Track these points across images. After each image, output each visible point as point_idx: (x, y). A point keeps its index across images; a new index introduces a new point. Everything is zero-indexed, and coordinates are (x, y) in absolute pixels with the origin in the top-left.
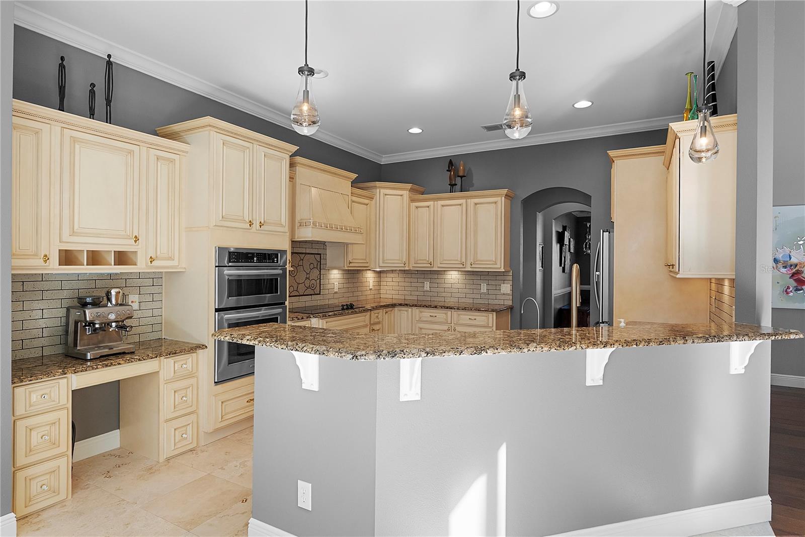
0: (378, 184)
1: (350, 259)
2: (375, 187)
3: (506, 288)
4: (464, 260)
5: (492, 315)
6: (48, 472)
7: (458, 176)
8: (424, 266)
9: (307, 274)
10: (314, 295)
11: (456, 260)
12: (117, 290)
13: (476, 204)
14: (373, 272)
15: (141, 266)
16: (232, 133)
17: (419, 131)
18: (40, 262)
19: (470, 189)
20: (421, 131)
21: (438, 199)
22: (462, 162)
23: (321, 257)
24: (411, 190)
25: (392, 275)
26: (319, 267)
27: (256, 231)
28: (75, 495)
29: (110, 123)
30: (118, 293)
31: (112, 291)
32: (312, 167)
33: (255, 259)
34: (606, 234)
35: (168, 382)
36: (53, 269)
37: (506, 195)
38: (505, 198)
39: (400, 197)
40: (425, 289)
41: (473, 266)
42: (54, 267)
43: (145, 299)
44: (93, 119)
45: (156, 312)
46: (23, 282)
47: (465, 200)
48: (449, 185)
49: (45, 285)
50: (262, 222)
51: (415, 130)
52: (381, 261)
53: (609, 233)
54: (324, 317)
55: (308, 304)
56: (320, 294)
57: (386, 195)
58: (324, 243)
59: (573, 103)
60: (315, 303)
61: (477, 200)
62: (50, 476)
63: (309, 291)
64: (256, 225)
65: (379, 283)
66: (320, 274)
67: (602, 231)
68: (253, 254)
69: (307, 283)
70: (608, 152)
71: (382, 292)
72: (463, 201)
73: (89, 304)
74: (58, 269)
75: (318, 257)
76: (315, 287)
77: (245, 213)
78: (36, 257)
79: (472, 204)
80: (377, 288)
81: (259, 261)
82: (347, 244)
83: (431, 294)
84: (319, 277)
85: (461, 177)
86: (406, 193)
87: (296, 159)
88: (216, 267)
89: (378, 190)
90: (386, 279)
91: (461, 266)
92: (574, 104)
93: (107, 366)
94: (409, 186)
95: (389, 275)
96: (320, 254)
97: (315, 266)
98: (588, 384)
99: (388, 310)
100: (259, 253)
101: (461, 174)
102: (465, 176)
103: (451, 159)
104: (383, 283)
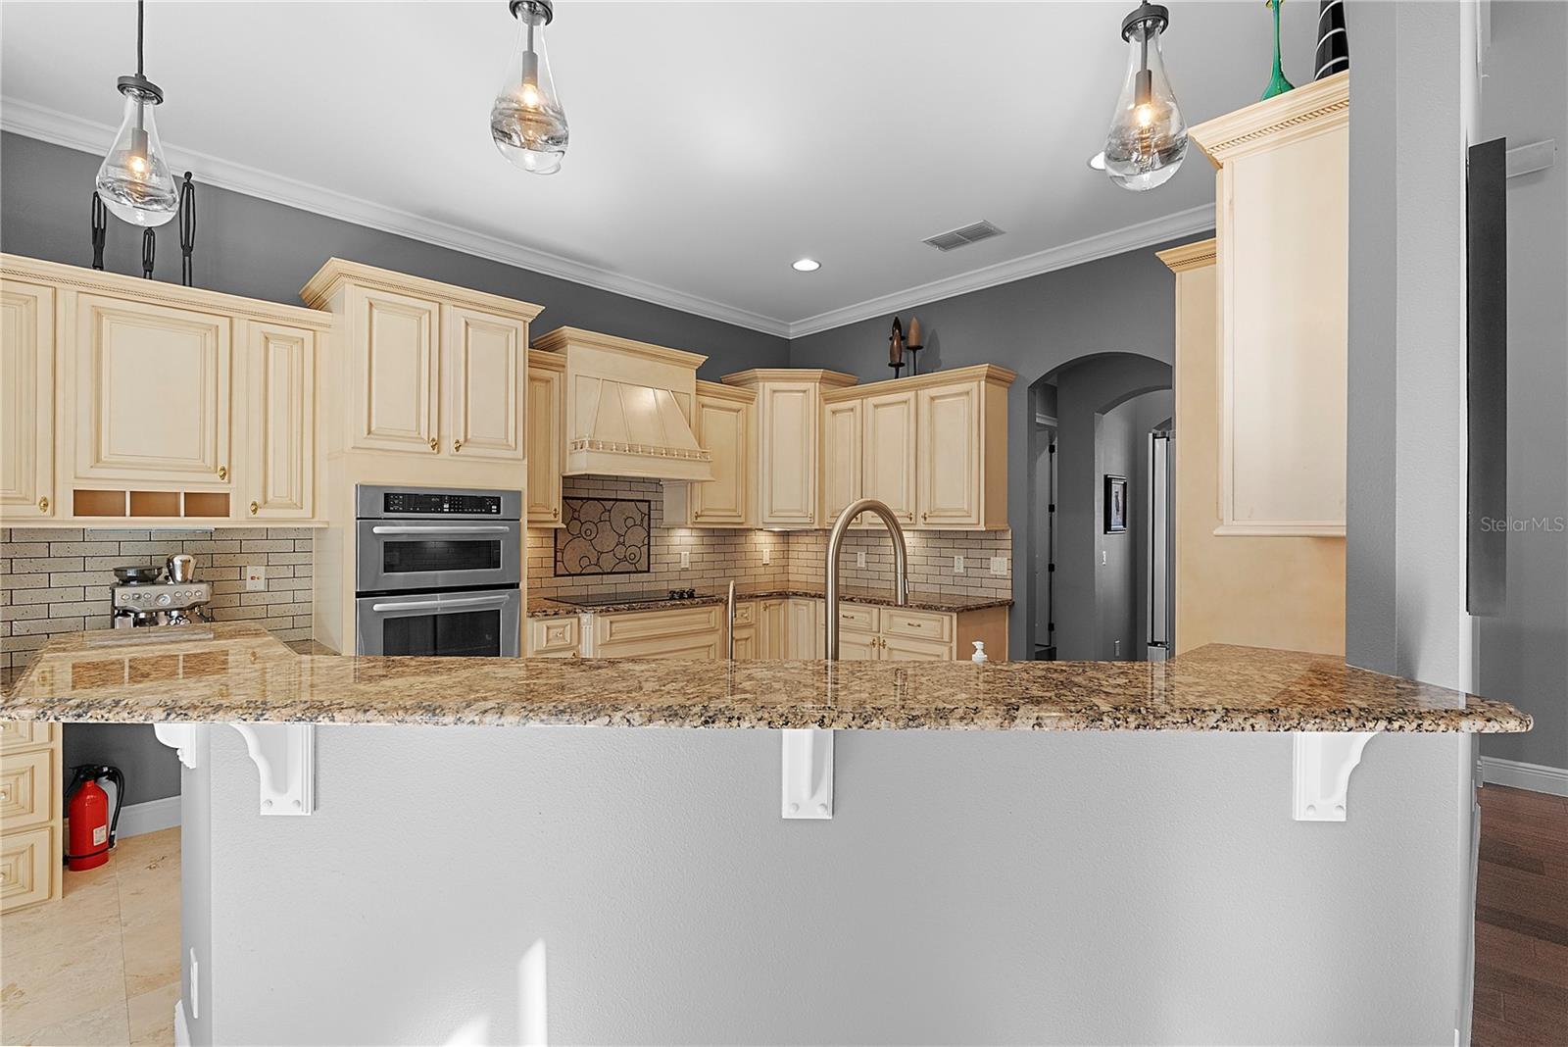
0: (759, 372)
1: (697, 508)
2: (756, 379)
3: (1000, 565)
4: (912, 510)
5: (948, 618)
6: (13, 851)
7: (908, 348)
9: (620, 536)
10: (635, 572)
12: (185, 557)
13: (933, 399)
14: (772, 534)
15: (238, 517)
16: (391, 285)
17: (814, 266)
18: (35, 510)
20: (816, 266)
21: (867, 393)
22: (914, 320)
23: (649, 507)
24: (823, 380)
25: (807, 540)
26: (645, 524)
27: (450, 458)
28: (72, 896)
29: (191, 286)
30: (185, 563)
31: (175, 559)
32: (600, 344)
33: (446, 506)
34: (1161, 444)
36: (63, 522)
37: (988, 376)
38: (986, 382)
39: (802, 394)
40: (859, 565)
41: (928, 520)
42: (65, 516)
43: (279, 574)
44: (151, 279)
45: (300, 596)
46: (49, 543)
47: (913, 393)
48: (890, 365)
49: (89, 549)
50: (462, 440)
51: (806, 265)
52: (766, 513)
53: (1168, 439)
54: (604, 613)
55: (621, 589)
56: (648, 571)
57: (775, 391)
58: (657, 482)
59: (1087, 159)
60: (638, 588)
61: (938, 390)
62: (17, 859)
63: (624, 566)
64: (448, 445)
65: (785, 554)
66: (649, 535)
68: (441, 497)
69: (620, 552)
70: (1157, 254)
71: (791, 569)
72: (910, 395)
73: (132, 579)
74: (73, 522)
75: (644, 507)
76: (637, 559)
77: (422, 424)
78: (25, 502)
79: (927, 399)
80: (783, 562)
81: (454, 509)
82: (692, 482)
83: (868, 575)
84: (646, 542)
85: (915, 349)
86: (812, 387)
87: (564, 332)
88: (357, 519)
89: (760, 384)
90: (796, 547)
91: (908, 520)
92: (1090, 160)
94: (818, 373)
95: (802, 539)
96: (649, 501)
97: (638, 522)
99: (769, 602)
100: (454, 496)
101: (913, 342)
102: (920, 348)
103: (897, 318)
104: (792, 554)
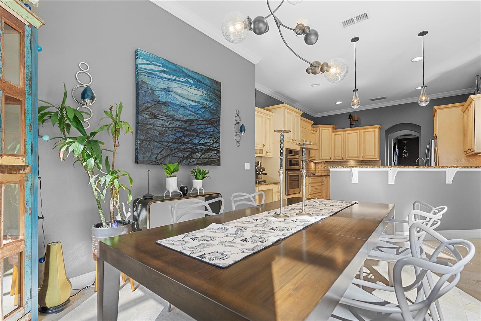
0: (319, 125)
1: (311, 156)
2: (318, 127)
4: (359, 156)
7: (355, 121)
8: (339, 159)
11: (356, 156)
13: (364, 132)
15: (264, 154)
19: (360, 126)
20: (341, 103)
22: (356, 115)
24: (333, 128)
25: (321, 164)
33: (294, 153)
34: (433, 141)
35: (275, 193)
37: (379, 128)
39: (328, 131)
41: (364, 158)
48: (350, 125)
50: (295, 140)
51: (339, 103)
52: (321, 158)
53: (435, 140)
57: (322, 130)
61: (365, 130)
67: (431, 139)
70: (433, 107)
71: (316, 171)
72: (358, 131)
79: (363, 132)
82: (310, 149)
85: (356, 121)
86: (330, 129)
88: (286, 155)
89: (319, 128)
90: (319, 166)
92: (416, 88)
93: (262, 185)
94: (332, 126)
98: (446, 183)
101: (356, 120)
102: (357, 121)
103: (350, 114)
104: (316, 168)
